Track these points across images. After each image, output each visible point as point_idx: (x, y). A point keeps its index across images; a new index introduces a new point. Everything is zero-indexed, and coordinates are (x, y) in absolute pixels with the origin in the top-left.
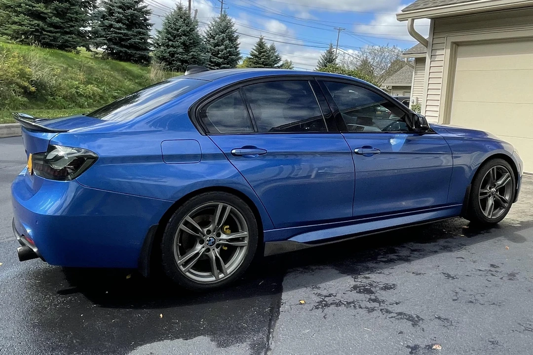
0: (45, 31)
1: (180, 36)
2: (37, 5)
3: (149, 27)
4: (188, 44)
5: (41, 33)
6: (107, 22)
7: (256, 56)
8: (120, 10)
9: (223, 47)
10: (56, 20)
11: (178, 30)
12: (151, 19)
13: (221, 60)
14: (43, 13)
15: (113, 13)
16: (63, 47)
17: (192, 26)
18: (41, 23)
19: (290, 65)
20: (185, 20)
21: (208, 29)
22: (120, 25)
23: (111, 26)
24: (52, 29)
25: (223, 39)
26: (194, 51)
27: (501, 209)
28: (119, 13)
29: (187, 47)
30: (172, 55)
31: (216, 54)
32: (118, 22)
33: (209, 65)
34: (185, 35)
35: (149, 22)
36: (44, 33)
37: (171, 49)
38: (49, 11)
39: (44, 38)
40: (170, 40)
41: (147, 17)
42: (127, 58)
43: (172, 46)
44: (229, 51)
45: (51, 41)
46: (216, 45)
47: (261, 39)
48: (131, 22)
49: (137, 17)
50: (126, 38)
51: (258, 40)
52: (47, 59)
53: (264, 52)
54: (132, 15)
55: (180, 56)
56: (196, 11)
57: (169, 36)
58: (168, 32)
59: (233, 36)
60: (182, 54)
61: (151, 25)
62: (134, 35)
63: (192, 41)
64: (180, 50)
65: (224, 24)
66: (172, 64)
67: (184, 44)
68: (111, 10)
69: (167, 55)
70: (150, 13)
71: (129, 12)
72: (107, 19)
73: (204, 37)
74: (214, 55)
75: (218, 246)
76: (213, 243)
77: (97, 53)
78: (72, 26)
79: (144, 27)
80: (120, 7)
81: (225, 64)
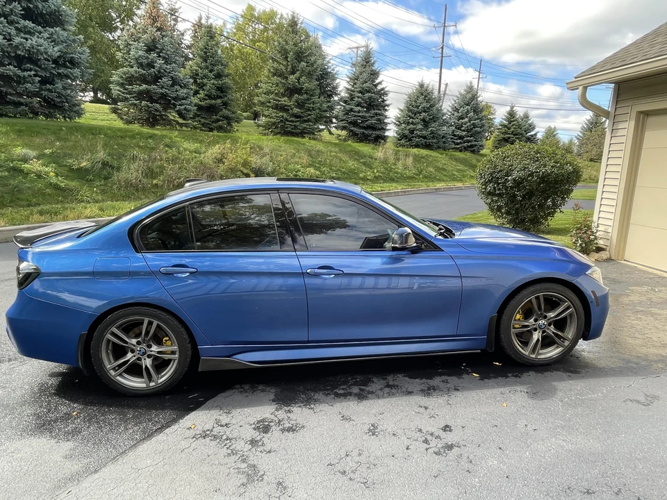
0: (288, 121)
1: (421, 113)
2: (283, 99)
3: (386, 108)
4: (427, 119)
5: (285, 123)
6: (348, 107)
7: (505, 126)
8: (360, 95)
9: (466, 120)
10: (296, 110)
11: (418, 107)
12: (389, 99)
13: (464, 133)
14: (286, 105)
15: (354, 98)
16: (302, 134)
17: (432, 102)
18: (285, 115)
19: (554, 132)
20: (426, 97)
21: (453, 102)
22: (359, 108)
23: (351, 110)
24: (293, 119)
25: (468, 111)
26: (433, 127)
27: (558, 347)
28: (358, 97)
29: (426, 123)
30: (412, 131)
31: (459, 128)
32: (358, 106)
33: (452, 138)
34: (425, 111)
35: (387, 103)
36: (287, 123)
37: (411, 126)
38: (292, 103)
39: (287, 128)
40: (411, 118)
41: (385, 98)
42: (364, 139)
43: (412, 123)
44: (473, 124)
45: (292, 129)
46: (461, 118)
47: (512, 107)
48: (370, 105)
49: (374, 99)
50: (364, 119)
51: (508, 108)
52: (280, 147)
53: (514, 121)
54: (370, 98)
55: (419, 133)
56: (447, 85)
57: (410, 114)
58: (410, 110)
59: (478, 108)
60: (421, 130)
61: (388, 105)
62: (372, 117)
63: (431, 117)
64: (420, 126)
65: (469, 96)
66: (411, 140)
67: (423, 120)
68: (352, 95)
69: (407, 132)
70: (387, 94)
71: (367, 95)
72: (349, 104)
73: (448, 111)
74: (458, 129)
75: (149, 356)
76: (144, 354)
77: (340, 136)
78: (310, 115)
79: (381, 108)
80: (360, 92)
81: (468, 136)
